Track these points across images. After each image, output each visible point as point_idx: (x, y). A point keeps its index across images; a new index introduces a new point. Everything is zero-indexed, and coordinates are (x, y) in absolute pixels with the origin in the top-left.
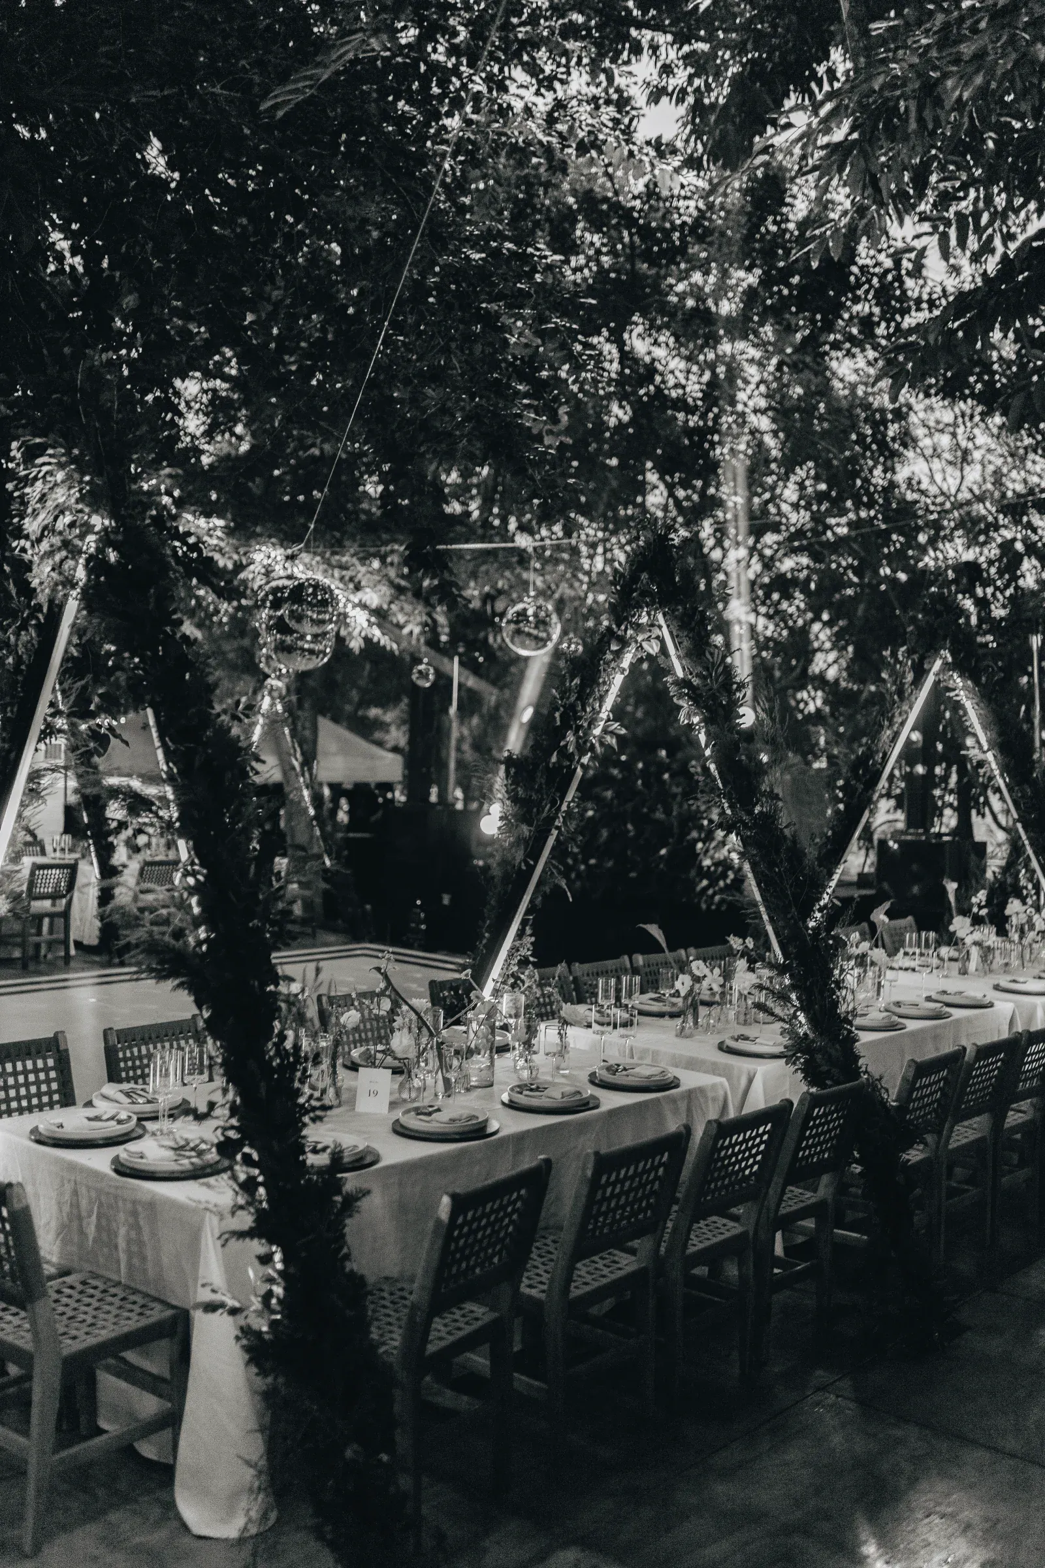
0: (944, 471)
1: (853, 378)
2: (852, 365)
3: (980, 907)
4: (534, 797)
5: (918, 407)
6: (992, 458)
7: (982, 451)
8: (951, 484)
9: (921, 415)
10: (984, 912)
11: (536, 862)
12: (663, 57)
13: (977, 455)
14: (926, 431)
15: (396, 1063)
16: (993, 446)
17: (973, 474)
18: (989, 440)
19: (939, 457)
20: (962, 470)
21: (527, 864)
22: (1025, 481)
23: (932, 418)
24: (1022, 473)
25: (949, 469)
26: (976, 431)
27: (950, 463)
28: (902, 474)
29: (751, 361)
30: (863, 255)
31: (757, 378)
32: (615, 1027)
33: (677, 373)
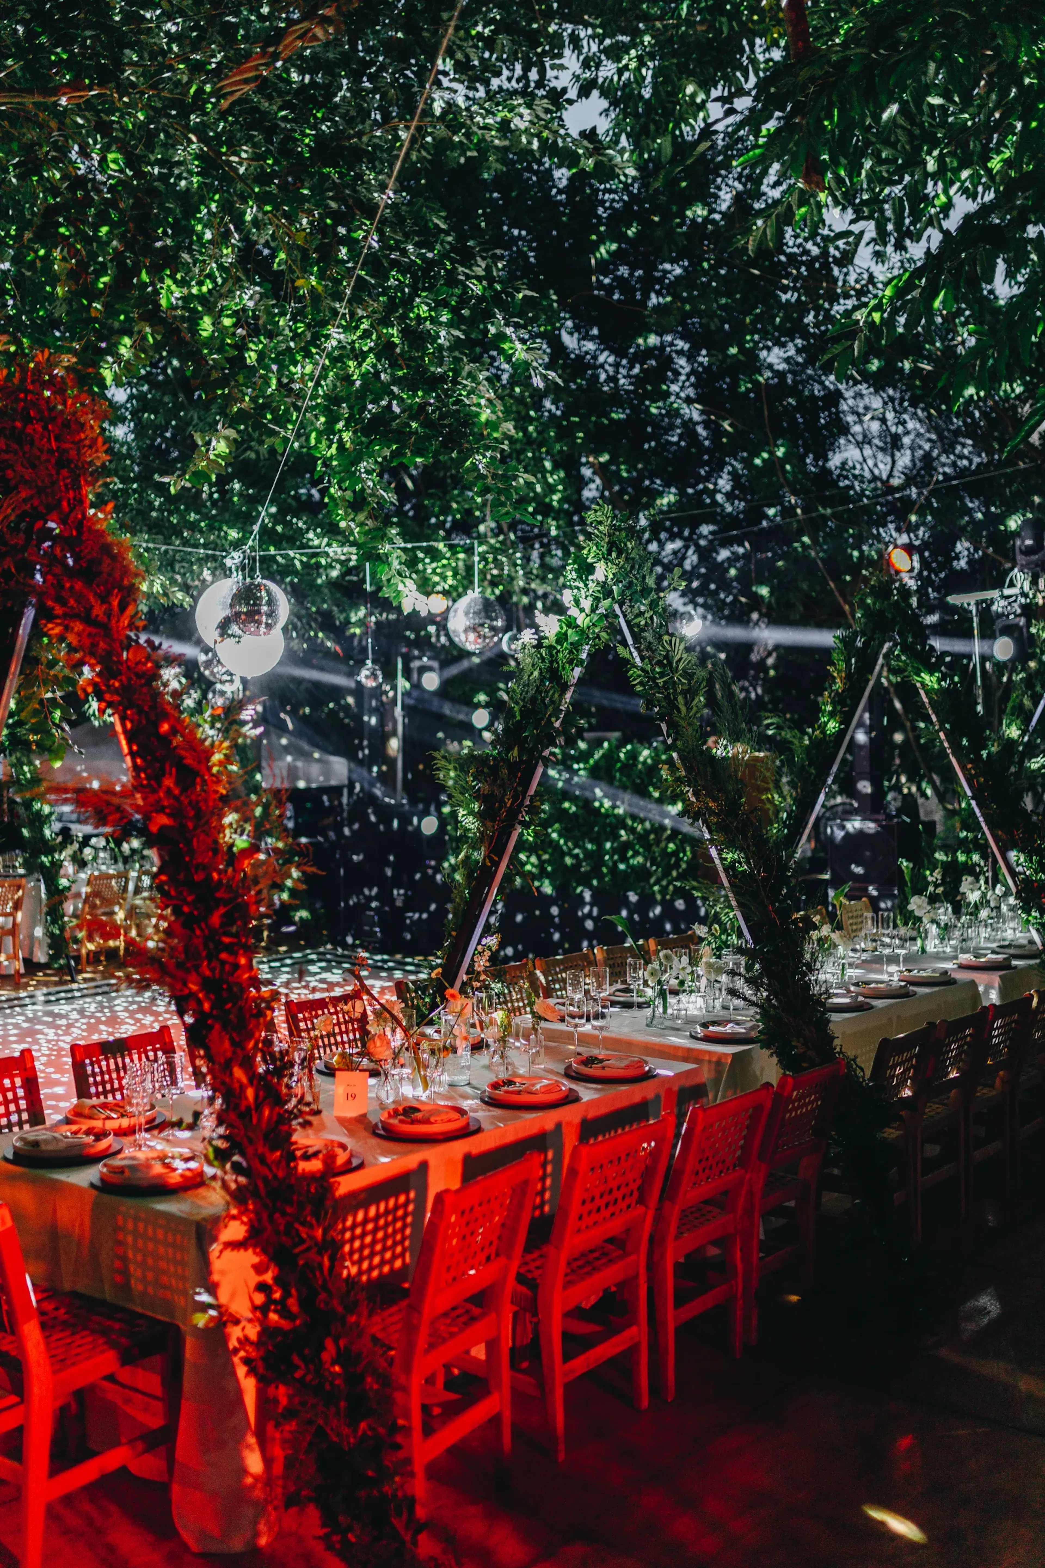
0: (875, 456)
1: (783, 366)
2: (782, 354)
3: (936, 886)
4: (497, 792)
5: (848, 394)
6: (922, 443)
7: (912, 436)
8: (883, 470)
9: (851, 402)
10: (940, 890)
11: (500, 859)
12: (585, 50)
13: (906, 440)
14: (855, 418)
15: (372, 1066)
16: (922, 431)
17: (904, 460)
18: (918, 426)
19: (869, 443)
20: (893, 456)
21: (491, 860)
22: (954, 465)
23: (861, 405)
24: (952, 457)
25: (880, 455)
26: (906, 417)
27: (882, 449)
28: (835, 461)
29: (680, 353)
30: (791, 243)
31: (688, 369)
32: (588, 1020)
33: (607, 367)
